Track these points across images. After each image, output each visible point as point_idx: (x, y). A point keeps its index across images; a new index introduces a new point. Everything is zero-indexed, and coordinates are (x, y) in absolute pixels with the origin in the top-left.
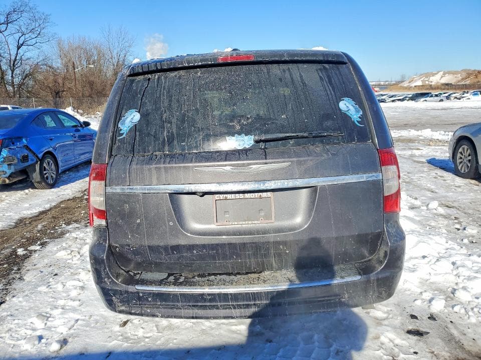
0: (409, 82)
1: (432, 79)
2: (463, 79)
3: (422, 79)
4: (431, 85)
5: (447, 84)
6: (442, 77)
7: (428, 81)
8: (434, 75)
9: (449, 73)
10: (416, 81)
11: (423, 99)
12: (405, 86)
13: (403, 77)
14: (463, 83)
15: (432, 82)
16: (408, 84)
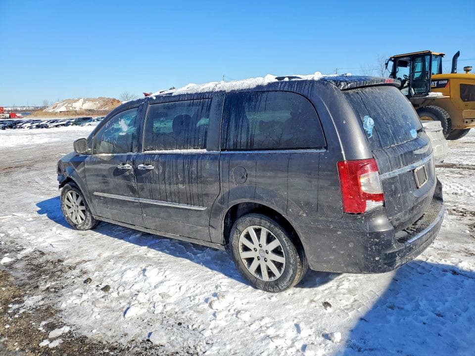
0: (54, 108)
1: (74, 105)
2: (102, 106)
3: (66, 105)
4: (76, 111)
5: (90, 110)
6: (83, 104)
7: (71, 106)
8: (75, 101)
9: (89, 100)
10: (60, 107)
11: (87, 124)
12: (50, 111)
13: (45, 102)
14: (103, 109)
15: (75, 108)
16: (52, 110)
